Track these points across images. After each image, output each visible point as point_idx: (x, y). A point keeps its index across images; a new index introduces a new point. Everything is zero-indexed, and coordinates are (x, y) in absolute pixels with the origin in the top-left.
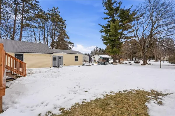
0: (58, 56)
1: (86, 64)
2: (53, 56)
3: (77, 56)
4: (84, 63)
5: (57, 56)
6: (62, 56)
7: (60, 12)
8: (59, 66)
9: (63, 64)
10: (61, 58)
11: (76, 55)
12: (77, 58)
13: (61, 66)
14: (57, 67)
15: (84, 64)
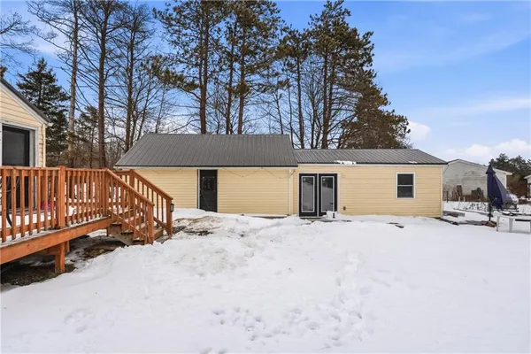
0: (320, 175)
1: (477, 212)
2: (301, 175)
3: (412, 175)
4: (450, 206)
5: (315, 175)
6: (336, 175)
7: (349, 13)
8: (321, 214)
9: (340, 207)
10: (331, 181)
11: (405, 170)
12: (412, 184)
13: (330, 213)
14: (315, 214)
15: (455, 215)
